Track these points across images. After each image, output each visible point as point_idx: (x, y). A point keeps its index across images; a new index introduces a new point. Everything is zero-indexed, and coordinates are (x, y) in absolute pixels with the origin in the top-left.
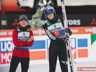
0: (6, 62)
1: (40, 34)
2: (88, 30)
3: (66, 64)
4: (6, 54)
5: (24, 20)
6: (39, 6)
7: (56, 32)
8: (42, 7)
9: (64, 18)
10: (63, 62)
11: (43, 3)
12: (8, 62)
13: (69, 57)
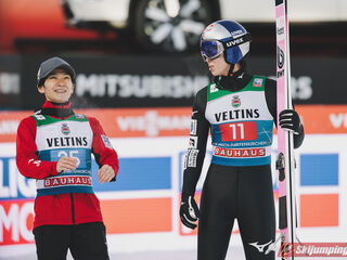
0: (15, 237)
1: (152, 131)
2: (341, 117)
3: (267, 252)
4: (14, 207)
5: (61, 76)
6: (149, 21)
7: (234, 126)
8: (162, 23)
9: (278, 70)
10: (258, 247)
11: (165, 9)
12: (22, 241)
13: (283, 225)
